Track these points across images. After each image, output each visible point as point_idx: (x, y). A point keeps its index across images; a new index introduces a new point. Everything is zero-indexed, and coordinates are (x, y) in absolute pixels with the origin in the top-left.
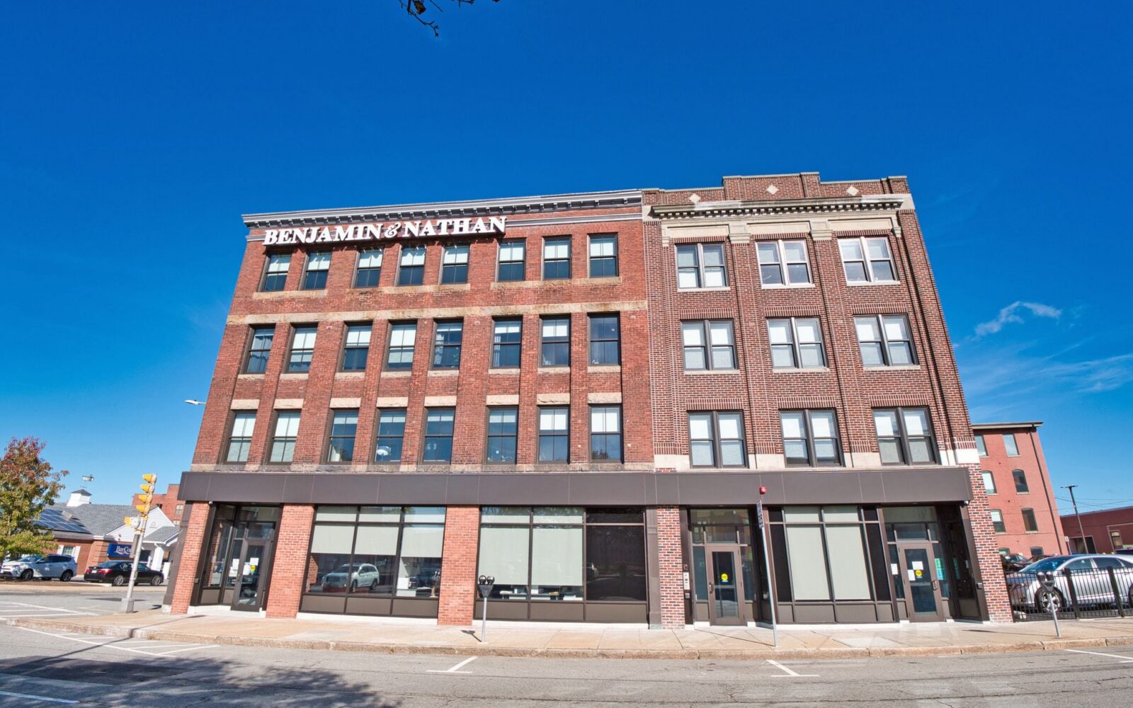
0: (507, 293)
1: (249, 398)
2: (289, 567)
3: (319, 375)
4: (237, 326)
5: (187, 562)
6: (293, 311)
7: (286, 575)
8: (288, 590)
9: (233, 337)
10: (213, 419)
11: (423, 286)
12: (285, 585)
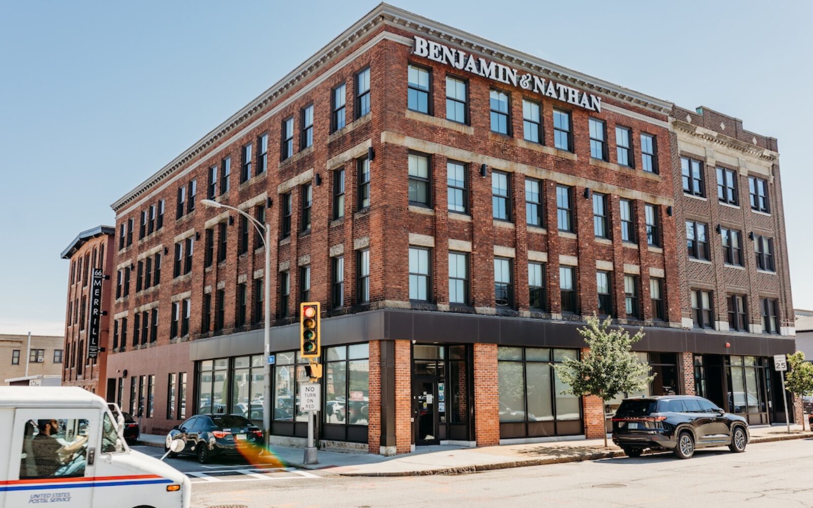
0: (601, 171)
1: (421, 233)
2: (489, 401)
3: (482, 220)
4: (397, 147)
5: (403, 403)
6: (447, 142)
7: (487, 408)
8: (491, 421)
9: (396, 159)
10: (397, 253)
11: (545, 147)
12: (489, 417)
